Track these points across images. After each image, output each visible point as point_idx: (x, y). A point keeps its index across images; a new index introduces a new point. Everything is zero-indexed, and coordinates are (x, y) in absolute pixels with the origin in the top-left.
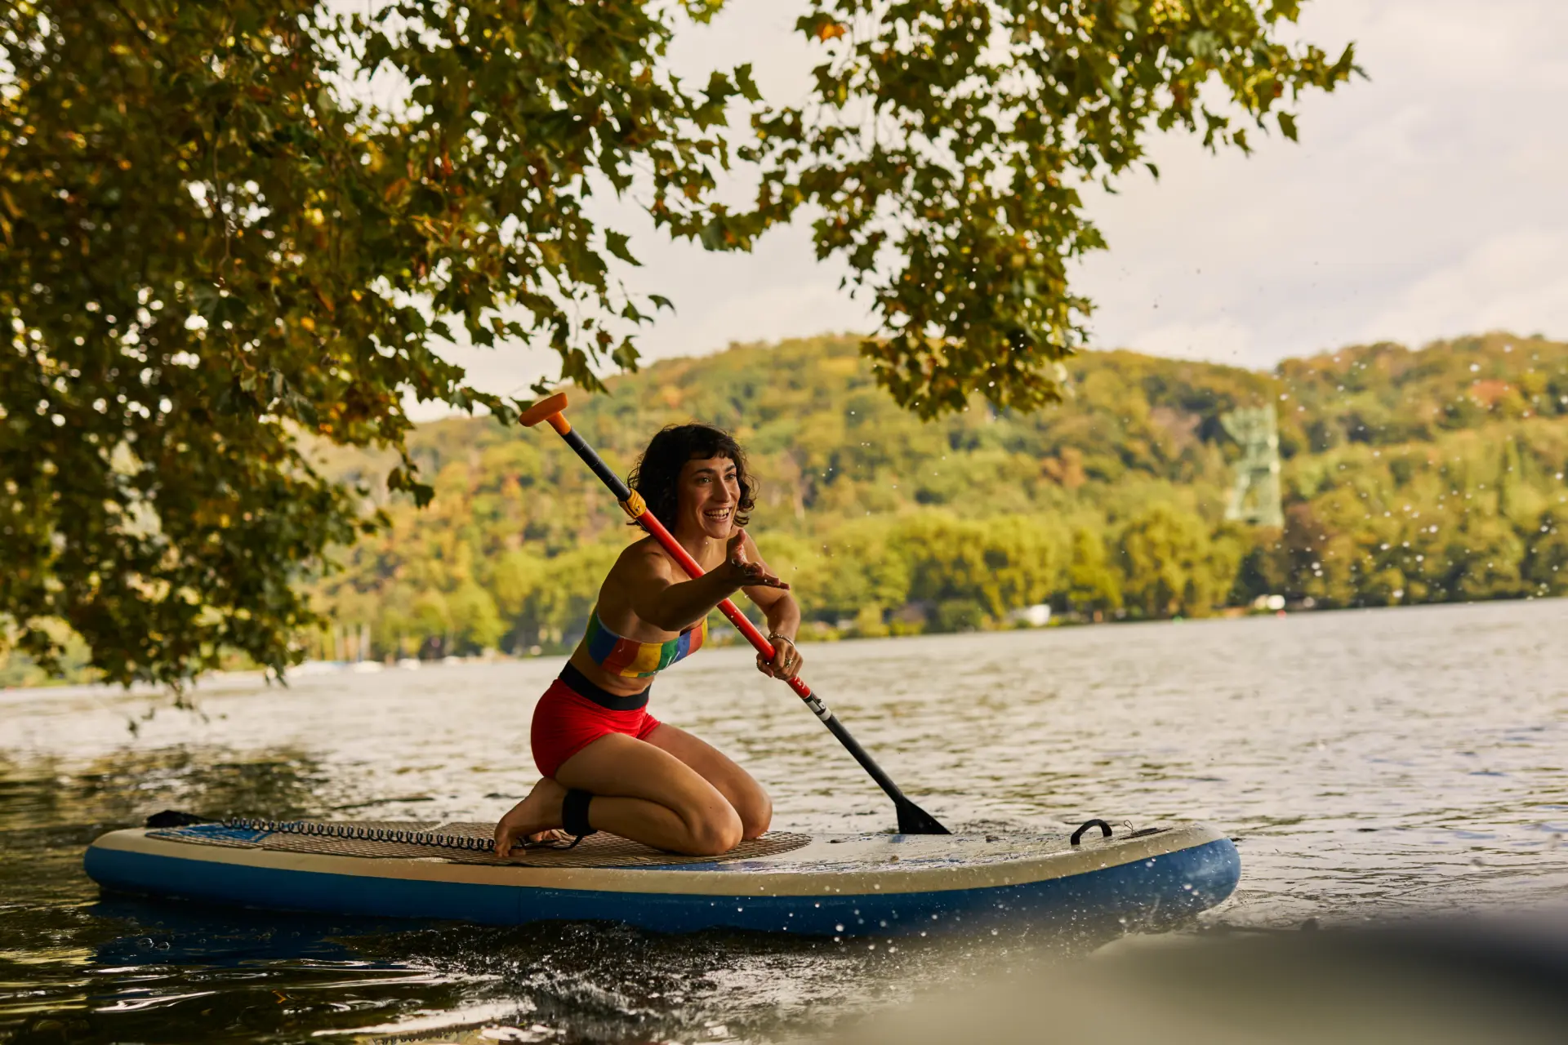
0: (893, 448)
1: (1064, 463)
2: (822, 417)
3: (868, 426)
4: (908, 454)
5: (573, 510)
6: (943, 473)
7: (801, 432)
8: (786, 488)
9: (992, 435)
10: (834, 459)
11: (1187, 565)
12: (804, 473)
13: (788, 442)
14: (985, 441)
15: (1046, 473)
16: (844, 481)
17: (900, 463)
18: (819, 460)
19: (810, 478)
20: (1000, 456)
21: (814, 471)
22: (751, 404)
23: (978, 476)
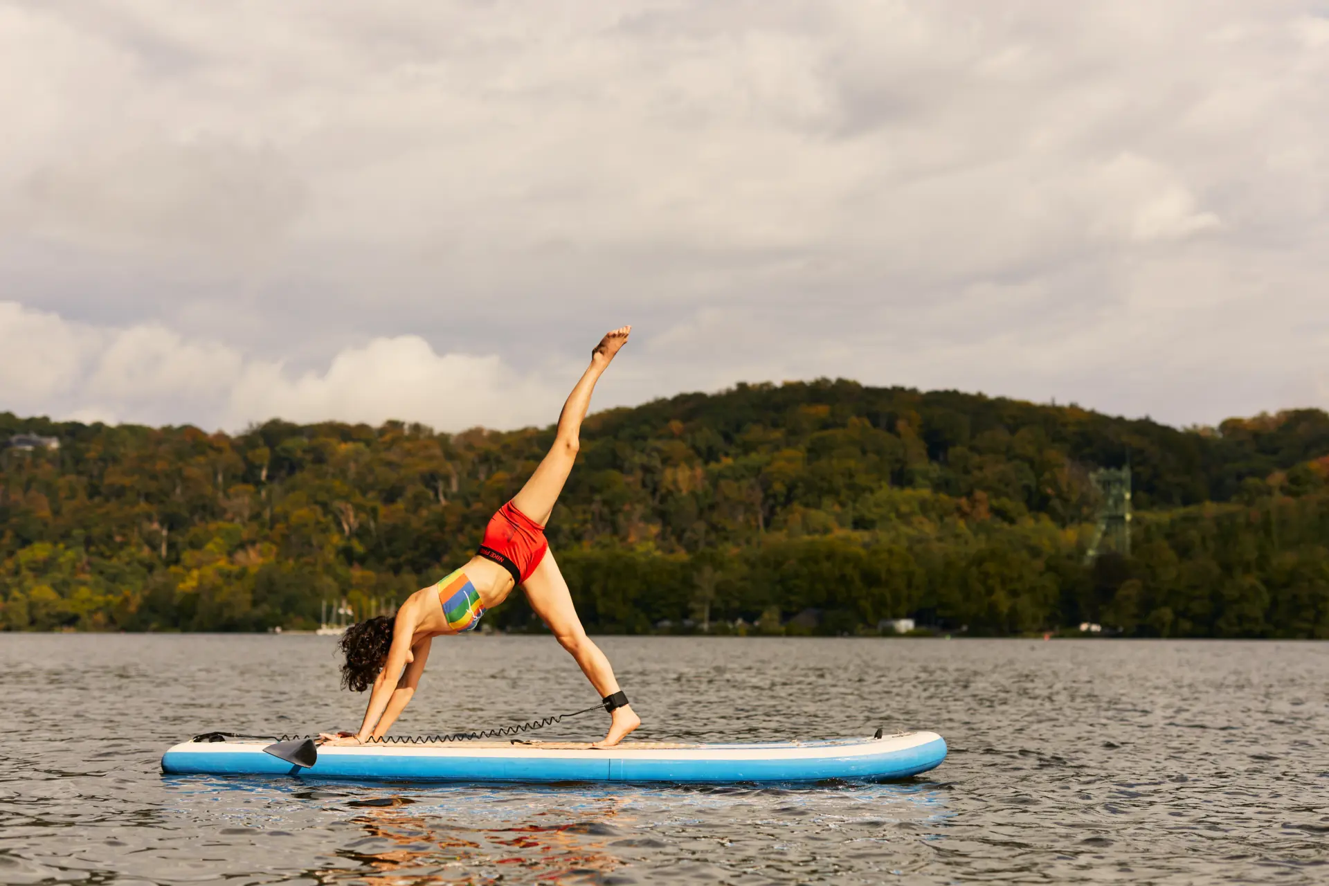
0: (839, 482)
1: (973, 503)
2: (788, 452)
3: (823, 463)
4: (851, 487)
5: (580, 517)
6: (877, 505)
7: (768, 464)
8: (749, 508)
9: (925, 476)
10: (791, 488)
11: (1014, 594)
12: (767, 497)
13: (757, 471)
14: (919, 480)
15: (959, 509)
16: (796, 506)
17: (844, 493)
18: (778, 487)
19: (771, 501)
20: (926, 493)
21: (775, 496)
22: (738, 438)
23: (904, 509)
